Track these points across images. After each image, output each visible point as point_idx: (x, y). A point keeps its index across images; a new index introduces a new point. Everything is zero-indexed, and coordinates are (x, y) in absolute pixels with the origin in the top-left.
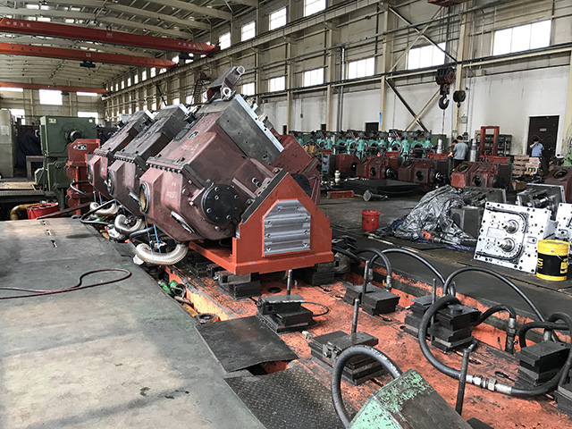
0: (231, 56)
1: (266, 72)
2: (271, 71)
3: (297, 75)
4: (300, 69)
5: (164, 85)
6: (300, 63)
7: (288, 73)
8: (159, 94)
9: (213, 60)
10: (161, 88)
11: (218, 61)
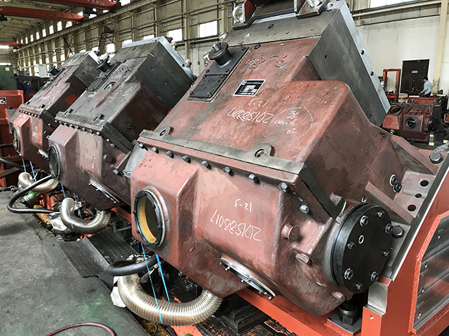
0: (131, 11)
1: (164, 25)
2: (169, 24)
3: (193, 27)
4: (196, 22)
5: (70, 38)
6: (195, 17)
7: (185, 25)
8: (67, 46)
9: (115, 15)
10: (68, 41)
11: (119, 16)
